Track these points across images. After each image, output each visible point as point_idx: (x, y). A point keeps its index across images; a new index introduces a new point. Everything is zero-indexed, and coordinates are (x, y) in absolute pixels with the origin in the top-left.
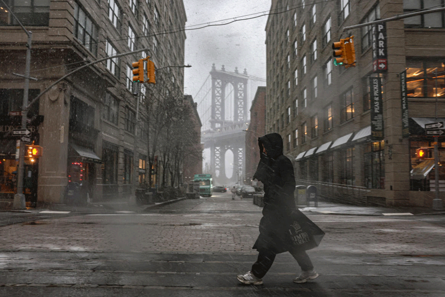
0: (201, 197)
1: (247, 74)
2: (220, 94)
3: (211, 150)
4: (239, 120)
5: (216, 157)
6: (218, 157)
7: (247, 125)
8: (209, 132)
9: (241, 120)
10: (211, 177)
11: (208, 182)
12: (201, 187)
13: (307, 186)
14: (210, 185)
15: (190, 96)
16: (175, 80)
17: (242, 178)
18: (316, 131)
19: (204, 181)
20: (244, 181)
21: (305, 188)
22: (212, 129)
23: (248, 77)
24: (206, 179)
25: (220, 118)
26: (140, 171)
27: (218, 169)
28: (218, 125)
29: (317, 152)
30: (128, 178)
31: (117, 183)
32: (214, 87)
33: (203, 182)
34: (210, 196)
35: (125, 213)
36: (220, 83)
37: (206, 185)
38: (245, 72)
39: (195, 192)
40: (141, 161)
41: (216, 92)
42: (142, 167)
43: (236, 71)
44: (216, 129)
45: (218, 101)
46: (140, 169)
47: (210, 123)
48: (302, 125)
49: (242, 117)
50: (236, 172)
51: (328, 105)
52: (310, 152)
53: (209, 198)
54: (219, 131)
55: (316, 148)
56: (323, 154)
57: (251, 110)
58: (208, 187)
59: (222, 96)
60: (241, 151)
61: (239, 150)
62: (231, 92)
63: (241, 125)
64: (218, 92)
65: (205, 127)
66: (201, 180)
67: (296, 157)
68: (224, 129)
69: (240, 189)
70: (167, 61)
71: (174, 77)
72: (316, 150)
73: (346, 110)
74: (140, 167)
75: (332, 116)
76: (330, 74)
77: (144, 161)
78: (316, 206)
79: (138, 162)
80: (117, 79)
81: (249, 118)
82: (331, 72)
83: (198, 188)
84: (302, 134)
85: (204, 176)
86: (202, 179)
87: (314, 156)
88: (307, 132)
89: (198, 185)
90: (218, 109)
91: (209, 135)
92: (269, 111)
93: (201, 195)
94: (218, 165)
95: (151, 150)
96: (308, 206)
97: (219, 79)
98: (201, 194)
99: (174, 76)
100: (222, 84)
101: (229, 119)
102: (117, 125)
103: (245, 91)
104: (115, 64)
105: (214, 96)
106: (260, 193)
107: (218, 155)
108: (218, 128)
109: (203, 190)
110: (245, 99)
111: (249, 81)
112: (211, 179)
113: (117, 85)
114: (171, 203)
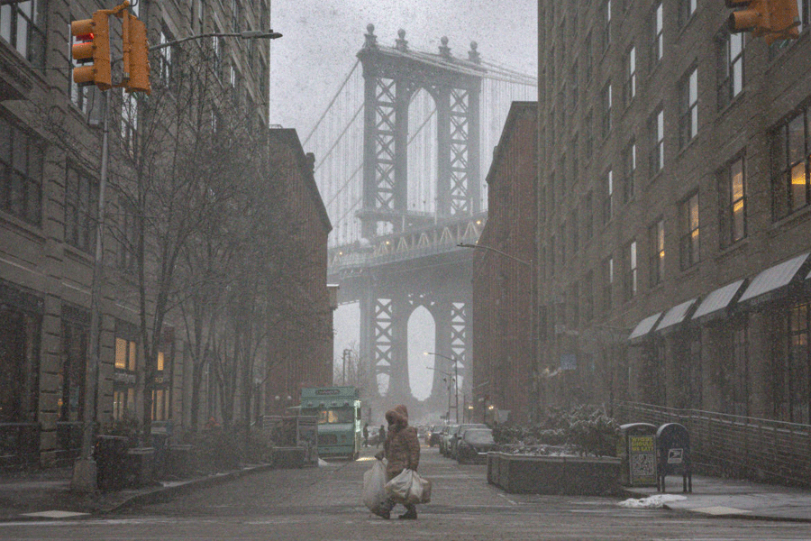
0: (321, 462)
1: (478, 61)
2: (390, 125)
3: (363, 307)
4: (453, 212)
5: (377, 332)
6: (384, 332)
7: (478, 227)
8: (356, 247)
9: (459, 210)
10: (357, 395)
11: (346, 413)
12: (321, 428)
13: (659, 425)
14: (353, 422)
15: (292, 132)
16: (239, 78)
17: (461, 399)
18: (696, 244)
19: (335, 408)
20: (465, 410)
21: (653, 431)
22: (364, 241)
23: (485, 70)
24: (340, 403)
25: (391, 205)
26: (120, 376)
27: (383, 369)
28: (384, 228)
29: (696, 315)
30: (73, 402)
31: (36, 418)
32: (371, 103)
33: (330, 412)
34: (352, 457)
35: (56, 519)
36: (393, 90)
37: (339, 422)
38: (474, 54)
39: (301, 445)
40: (121, 344)
41: (379, 119)
42: (127, 365)
43: (445, 51)
44: (377, 241)
45: (385, 147)
46: (121, 371)
47: (359, 221)
48: (652, 228)
49: (463, 202)
50: (443, 377)
51: (732, 162)
52: (676, 315)
53: (351, 464)
54: (389, 246)
55: (693, 301)
56: (715, 321)
57: (490, 179)
58: (348, 427)
59: (400, 131)
60: (458, 312)
61: (452, 307)
62: (428, 119)
63: (458, 226)
64: (385, 119)
65: (344, 232)
66: (322, 407)
67: (631, 331)
68: (403, 241)
69: (451, 437)
70: (210, 17)
71: (236, 69)
72: (693, 309)
73: (789, 180)
74: (120, 364)
75: (744, 198)
76: (740, 61)
77: (132, 345)
78: (687, 490)
79: (114, 348)
80: (38, 72)
81: (485, 206)
82: (742, 55)
83: (313, 432)
84: (649, 257)
85: (336, 393)
86: (328, 404)
87: (687, 329)
88: (665, 249)
89: (314, 423)
90: (385, 176)
91: (357, 260)
92: (546, 183)
93: (321, 456)
94: (384, 355)
95: (151, 308)
96: (661, 489)
97: (387, 76)
98: (322, 450)
99: (234, 64)
100: (398, 91)
101: (422, 208)
102: (39, 224)
103: (473, 115)
104: (30, 22)
105: (371, 132)
106: (508, 449)
107: (384, 325)
108: (386, 237)
109: (329, 438)
110: (473, 141)
111: (487, 84)
112: (357, 404)
113: (36, 93)
114: (218, 481)
